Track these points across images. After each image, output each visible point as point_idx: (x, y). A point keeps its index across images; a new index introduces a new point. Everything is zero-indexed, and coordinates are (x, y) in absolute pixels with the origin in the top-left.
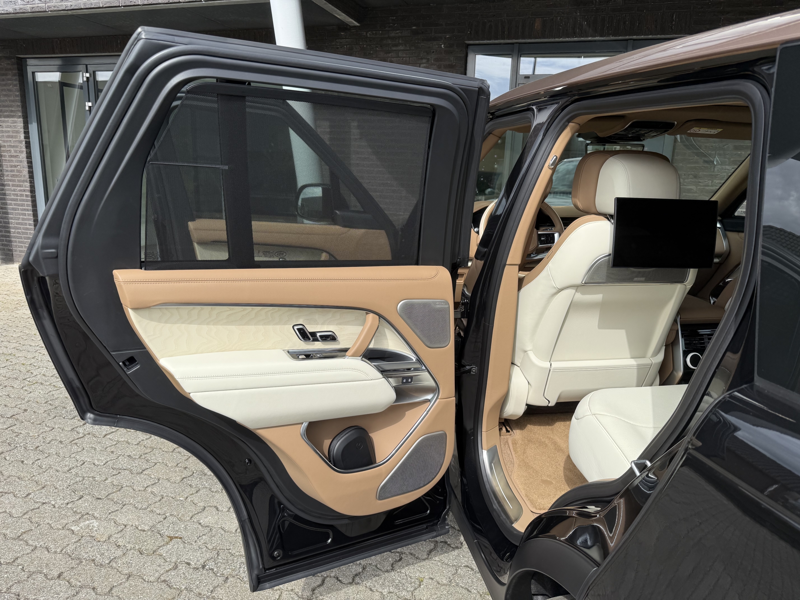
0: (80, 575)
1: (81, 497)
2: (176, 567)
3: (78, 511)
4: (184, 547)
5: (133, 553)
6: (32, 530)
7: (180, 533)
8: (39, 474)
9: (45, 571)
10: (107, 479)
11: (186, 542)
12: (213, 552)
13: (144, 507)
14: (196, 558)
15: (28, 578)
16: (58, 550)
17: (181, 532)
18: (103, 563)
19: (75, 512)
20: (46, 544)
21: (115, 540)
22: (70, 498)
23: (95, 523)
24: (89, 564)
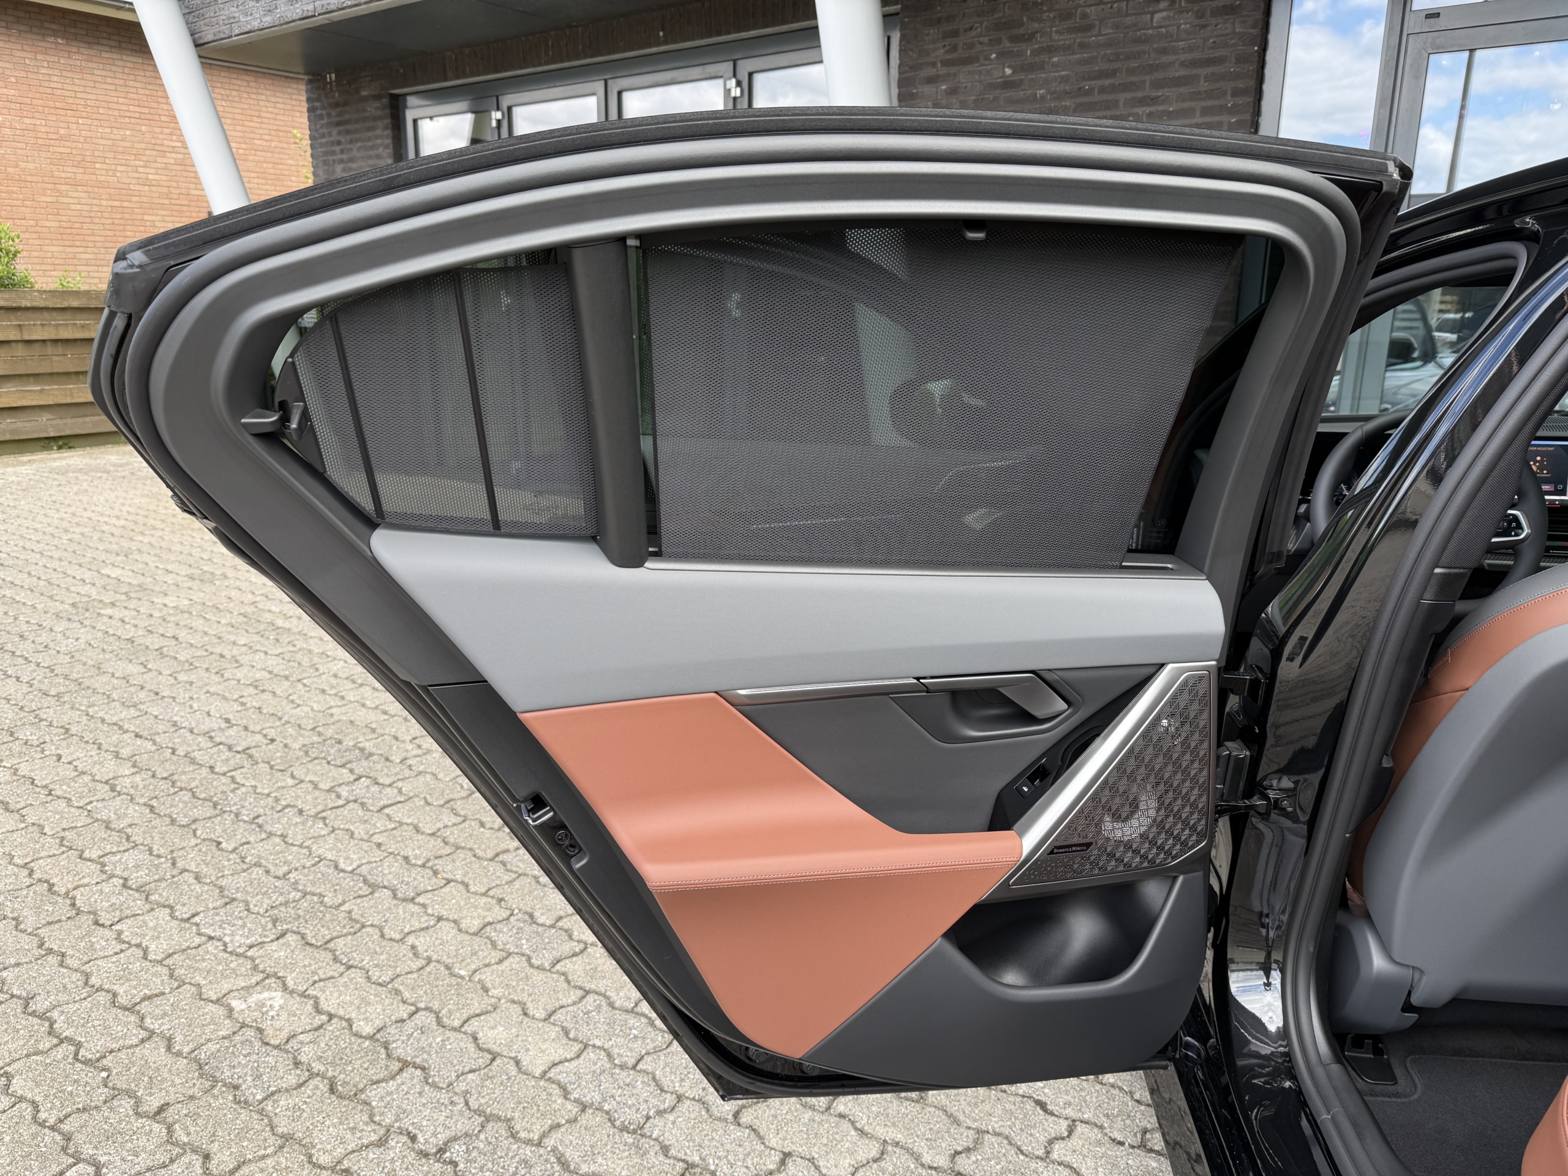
0: (196, 1117)
1: (281, 936)
2: (382, 1143)
3: (262, 967)
4: (421, 1094)
5: (317, 1087)
6: (163, 994)
7: (425, 1056)
8: (233, 874)
9: (139, 1094)
10: (343, 903)
11: (430, 1080)
12: (473, 1120)
13: (385, 978)
14: (432, 1127)
16: (186, 1050)
17: (429, 1054)
19: (255, 968)
20: (171, 1032)
21: (295, 1048)
22: (260, 936)
23: (276, 999)
24: (225, 1095)
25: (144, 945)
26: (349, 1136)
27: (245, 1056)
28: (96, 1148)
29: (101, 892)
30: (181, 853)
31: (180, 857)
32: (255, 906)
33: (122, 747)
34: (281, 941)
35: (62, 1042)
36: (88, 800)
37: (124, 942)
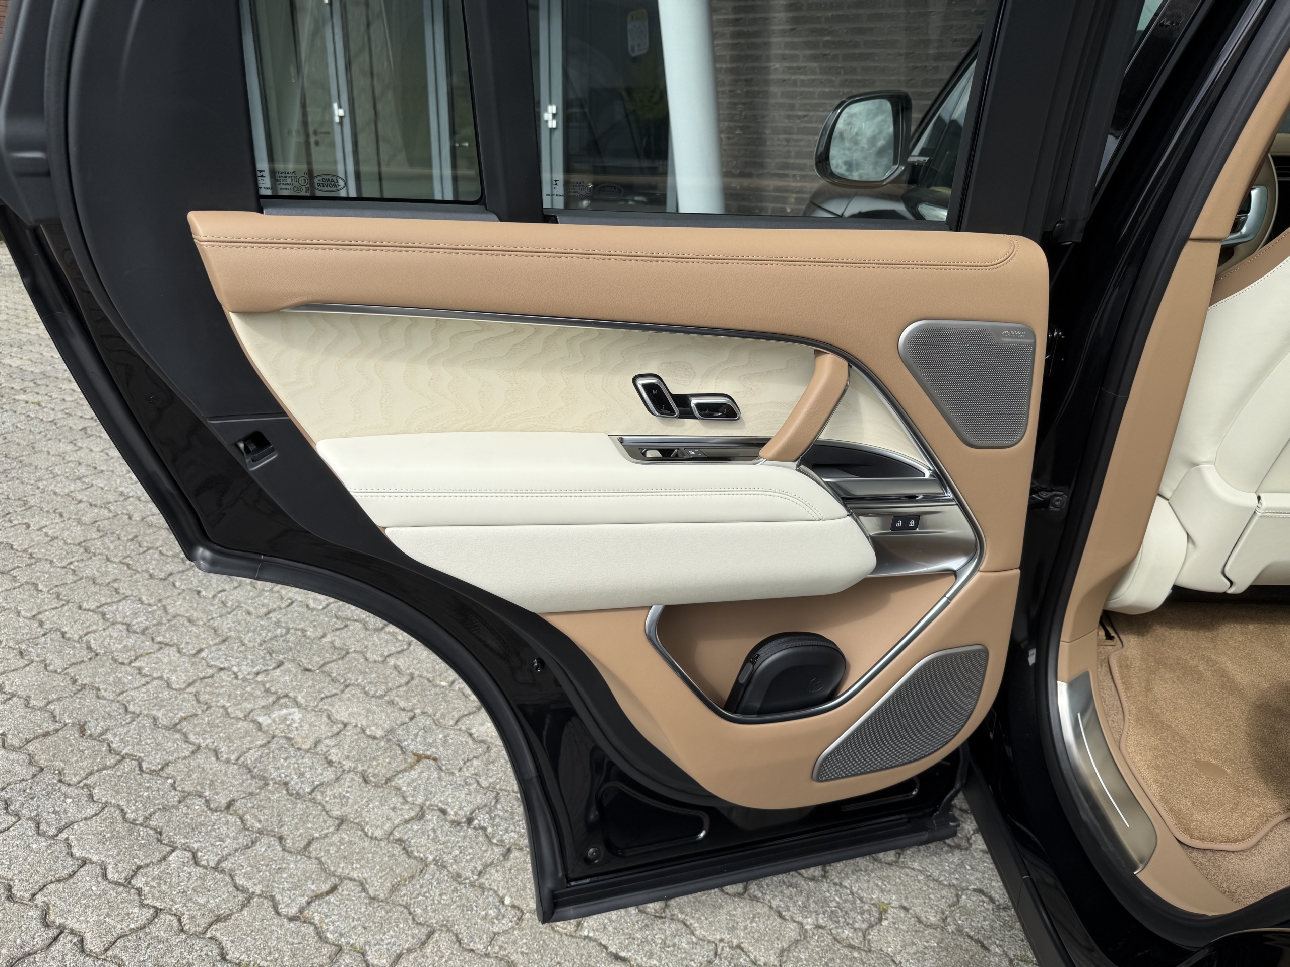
0: (261, 808)
1: (280, 664)
2: (420, 817)
3: (273, 689)
4: (440, 778)
5: (353, 779)
6: (196, 715)
7: (434, 750)
8: (220, 617)
9: (207, 794)
10: (324, 636)
11: (444, 768)
12: (488, 795)
13: (379, 693)
14: (457, 803)
15: (180, 802)
16: (233, 758)
17: (437, 748)
18: (302, 791)
19: (267, 691)
20: (215, 744)
21: (324, 750)
22: (263, 665)
23: (296, 714)
24: (279, 790)
25: (165, 677)
26: (392, 814)
27: (285, 759)
28: (185, 837)
29: (111, 637)
30: (169, 601)
31: (169, 605)
32: (250, 641)
33: (83, 515)
34: (282, 668)
35: (123, 758)
36: (69, 561)
37: (146, 676)
